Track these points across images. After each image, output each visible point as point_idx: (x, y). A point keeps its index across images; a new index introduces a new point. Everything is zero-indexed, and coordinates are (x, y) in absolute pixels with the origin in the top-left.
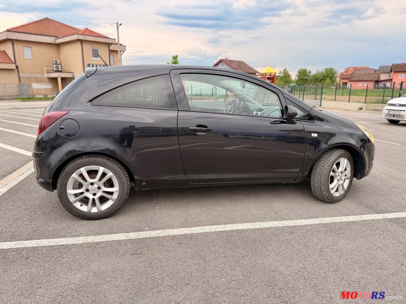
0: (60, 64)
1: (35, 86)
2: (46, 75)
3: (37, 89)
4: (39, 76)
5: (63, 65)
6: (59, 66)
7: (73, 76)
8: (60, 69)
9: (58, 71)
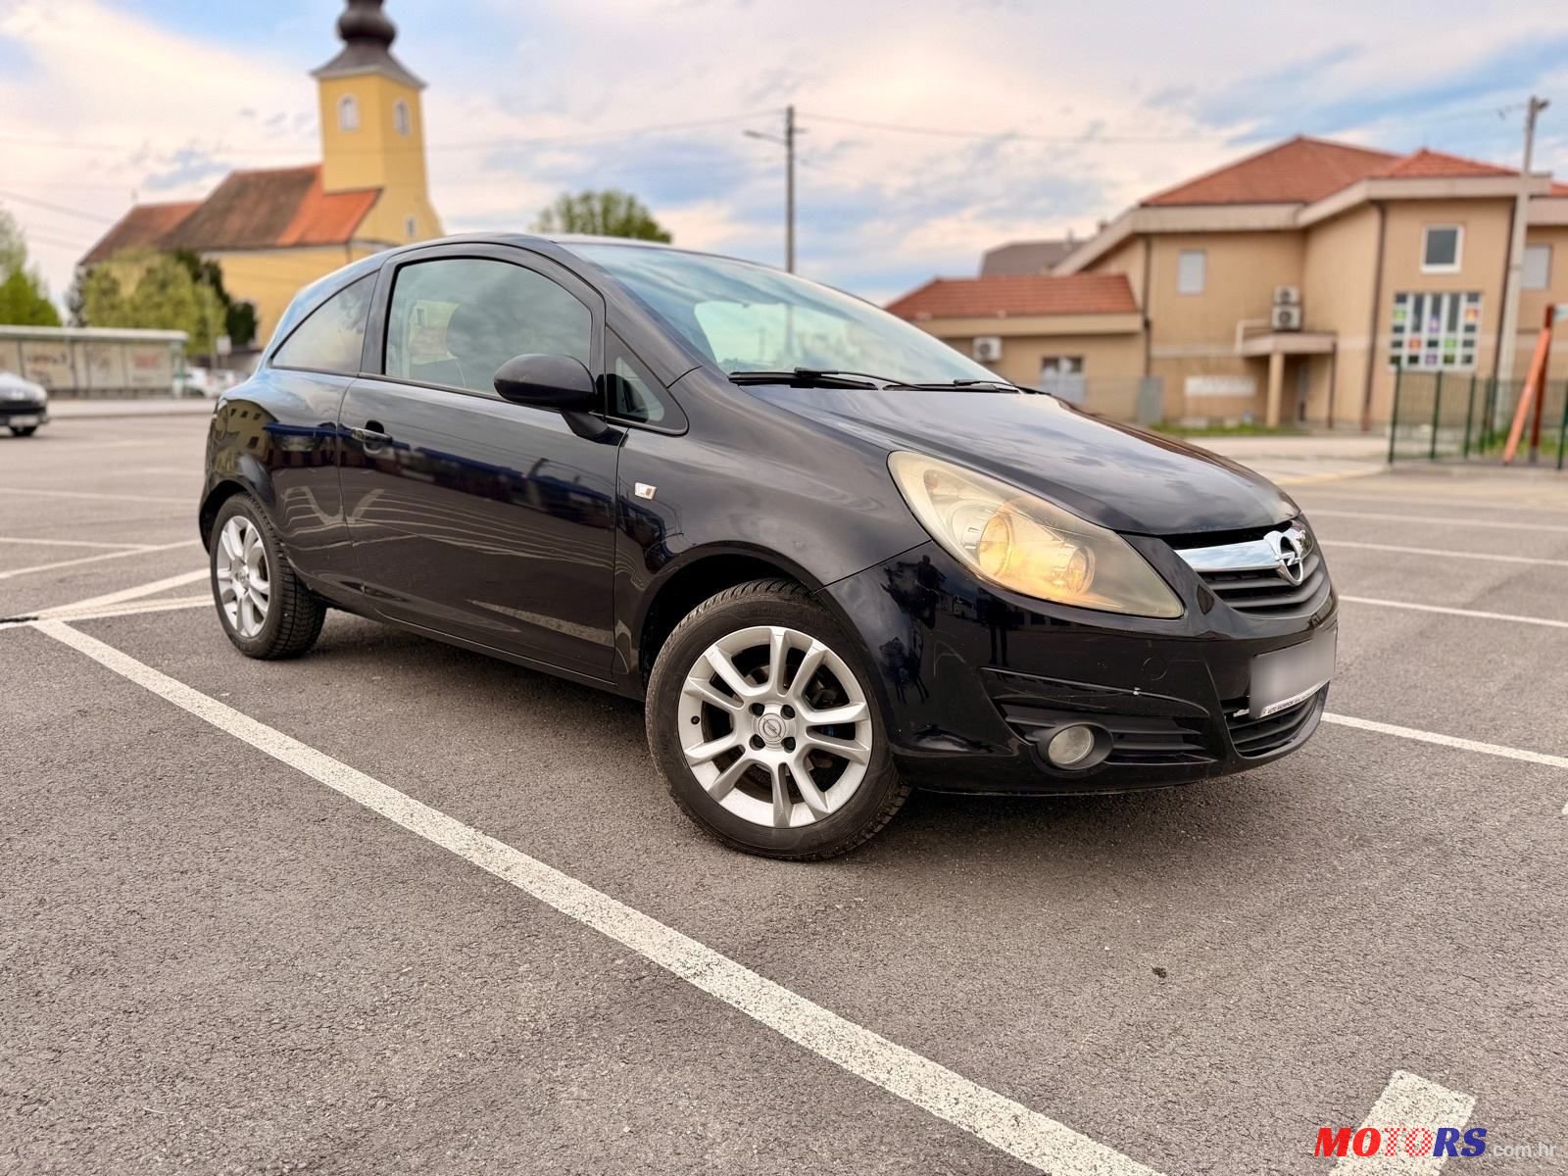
0: (1301, 304)
1: (1196, 386)
2: (1241, 348)
3: (1199, 399)
4: (1214, 351)
5: (1309, 304)
6: (1295, 312)
7: (1335, 346)
8: (1295, 322)
9: (1286, 330)
